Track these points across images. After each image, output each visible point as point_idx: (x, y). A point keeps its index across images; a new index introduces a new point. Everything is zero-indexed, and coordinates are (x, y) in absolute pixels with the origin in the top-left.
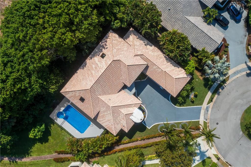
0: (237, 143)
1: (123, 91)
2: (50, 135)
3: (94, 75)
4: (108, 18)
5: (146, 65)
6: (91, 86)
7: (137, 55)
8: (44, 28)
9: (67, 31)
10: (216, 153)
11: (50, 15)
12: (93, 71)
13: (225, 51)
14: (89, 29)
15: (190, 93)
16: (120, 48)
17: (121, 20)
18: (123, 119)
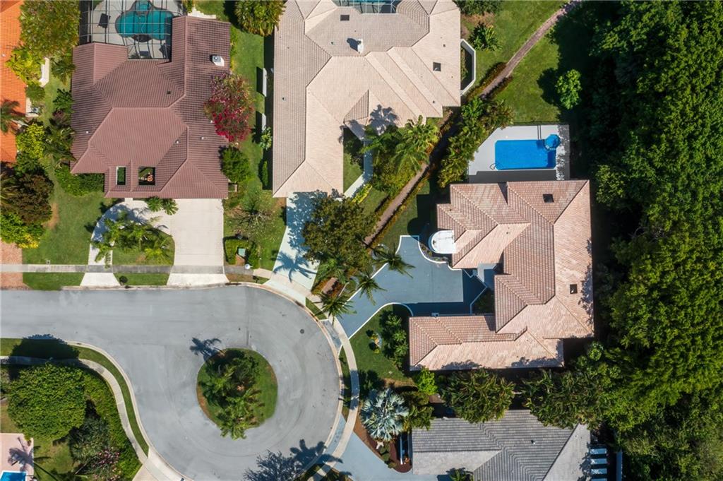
0: (247, 328)
1: (497, 260)
2: (543, 96)
3: (564, 250)
4: (618, 349)
5: (497, 329)
6: (555, 230)
7: (524, 332)
8: (699, 260)
9: (661, 282)
10: (266, 284)
11: (707, 286)
12: (568, 255)
13: (386, 452)
14: (632, 310)
15: (385, 344)
16: (559, 322)
17: (594, 364)
18: (462, 222)
